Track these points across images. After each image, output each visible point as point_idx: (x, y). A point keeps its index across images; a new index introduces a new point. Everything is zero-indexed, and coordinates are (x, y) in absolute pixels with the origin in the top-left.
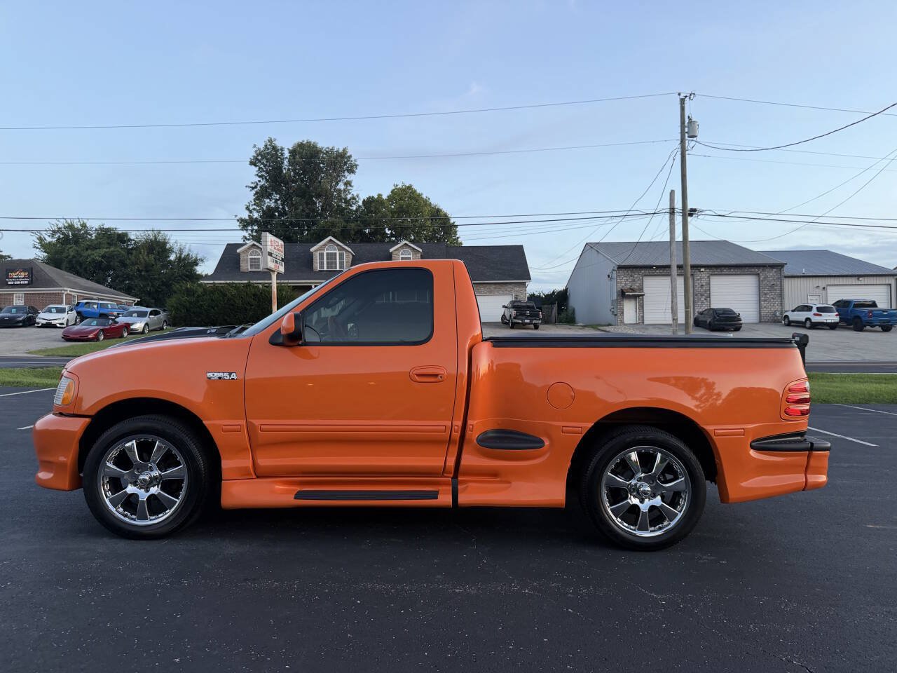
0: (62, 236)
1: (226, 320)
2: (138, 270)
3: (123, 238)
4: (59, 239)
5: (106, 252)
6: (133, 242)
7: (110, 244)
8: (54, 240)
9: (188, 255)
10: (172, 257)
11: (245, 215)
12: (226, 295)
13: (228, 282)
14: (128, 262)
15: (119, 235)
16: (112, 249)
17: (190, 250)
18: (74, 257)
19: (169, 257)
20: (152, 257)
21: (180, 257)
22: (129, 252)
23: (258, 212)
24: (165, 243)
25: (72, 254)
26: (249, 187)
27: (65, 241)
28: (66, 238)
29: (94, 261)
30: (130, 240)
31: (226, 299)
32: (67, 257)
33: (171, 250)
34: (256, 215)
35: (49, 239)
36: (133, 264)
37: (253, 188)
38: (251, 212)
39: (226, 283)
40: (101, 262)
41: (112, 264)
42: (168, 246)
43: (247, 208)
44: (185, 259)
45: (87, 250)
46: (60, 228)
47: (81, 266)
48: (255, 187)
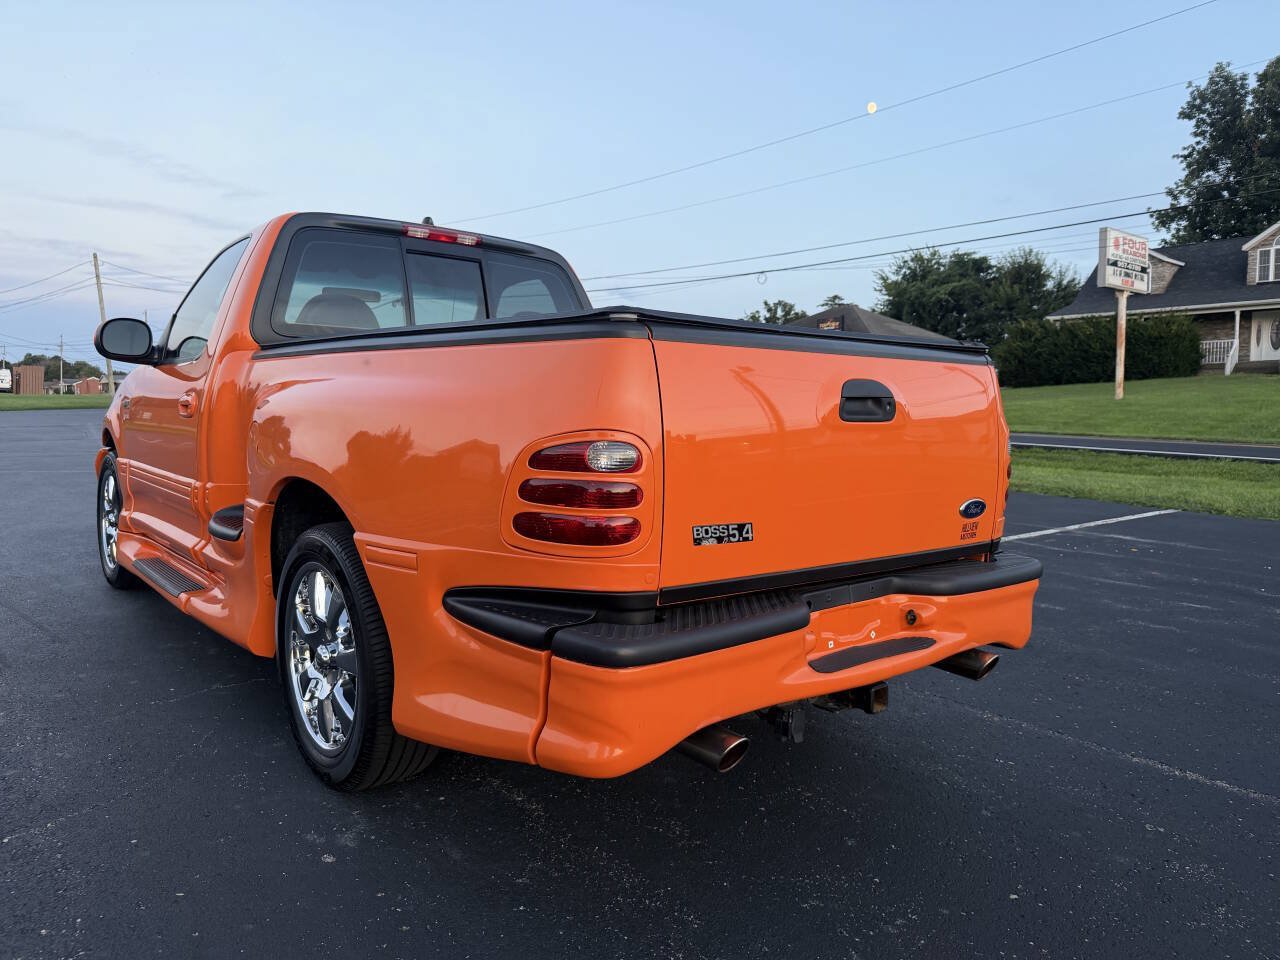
0: (908, 272)
1: (1074, 375)
2: (997, 308)
3: (981, 265)
4: (905, 275)
5: (955, 287)
6: (995, 269)
7: (963, 276)
8: (900, 278)
9: (1074, 280)
10: (1050, 285)
11: (1165, 203)
12: (1076, 336)
13: (1085, 315)
14: (984, 298)
15: (975, 262)
16: (964, 281)
17: (1075, 273)
18: (917, 298)
19: (1045, 285)
20: (1016, 287)
21: (1060, 284)
22: (988, 283)
23: (1189, 195)
24: (1039, 267)
25: (914, 294)
26: (1178, 156)
27: (913, 277)
28: (913, 272)
29: (940, 301)
30: (990, 267)
31: (1076, 342)
32: (909, 299)
33: (1048, 276)
34: (1184, 201)
35: (893, 278)
36: (990, 301)
37: (1185, 157)
38: (1175, 197)
39: (1083, 318)
40: (947, 301)
41: (961, 302)
42: (1044, 269)
43: (1170, 193)
44: (1066, 287)
45: (933, 286)
46: (905, 262)
47: (924, 309)
48: (1190, 155)
